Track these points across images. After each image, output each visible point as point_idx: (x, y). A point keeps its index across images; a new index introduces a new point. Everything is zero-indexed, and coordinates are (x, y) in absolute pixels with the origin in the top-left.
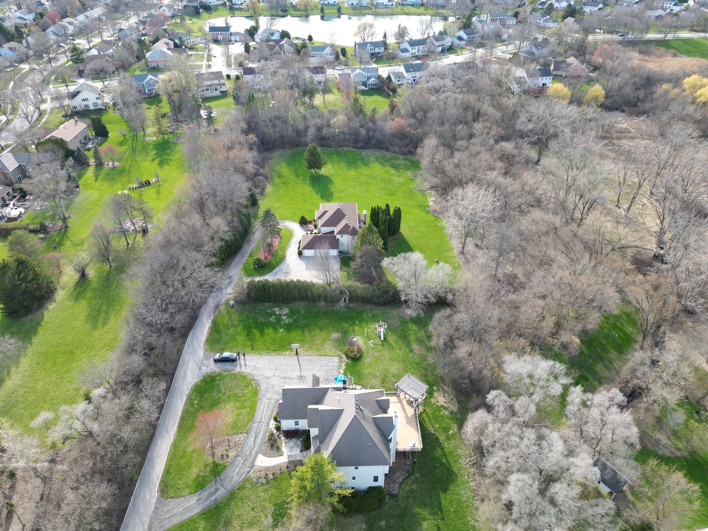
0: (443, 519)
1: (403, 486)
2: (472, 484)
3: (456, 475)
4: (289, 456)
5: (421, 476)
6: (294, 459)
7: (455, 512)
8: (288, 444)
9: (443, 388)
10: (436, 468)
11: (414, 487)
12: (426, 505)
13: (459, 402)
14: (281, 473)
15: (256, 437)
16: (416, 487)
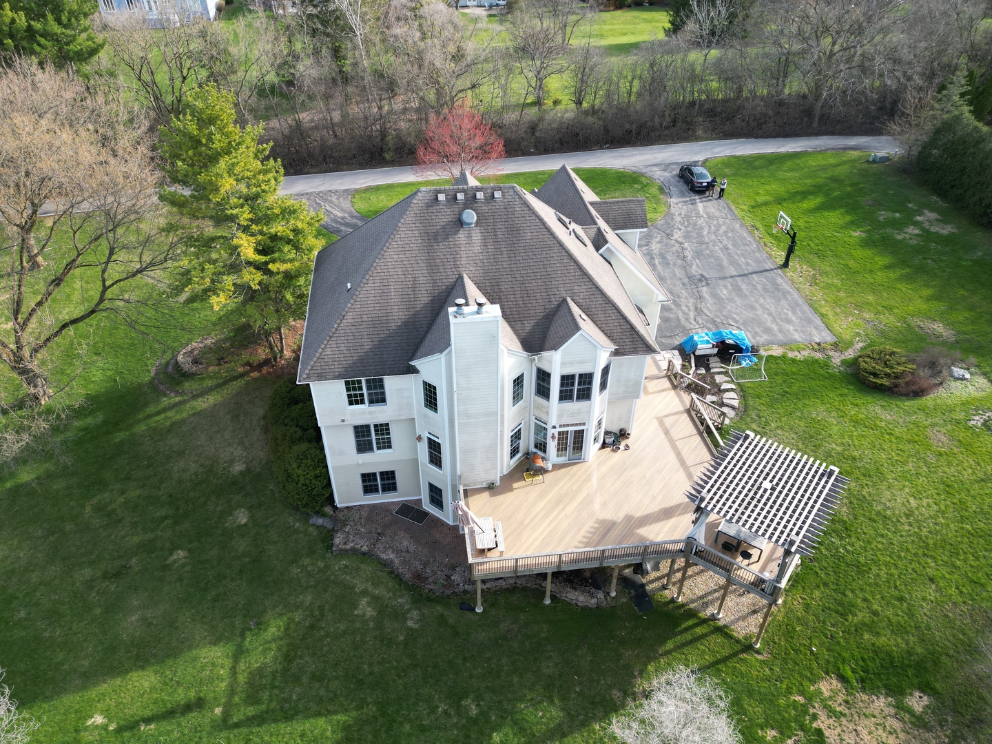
0: (225, 724)
1: (368, 569)
5: (412, 635)
10: (456, 698)
11: (365, 609)
12: (288, 657)
16: (363, 616)
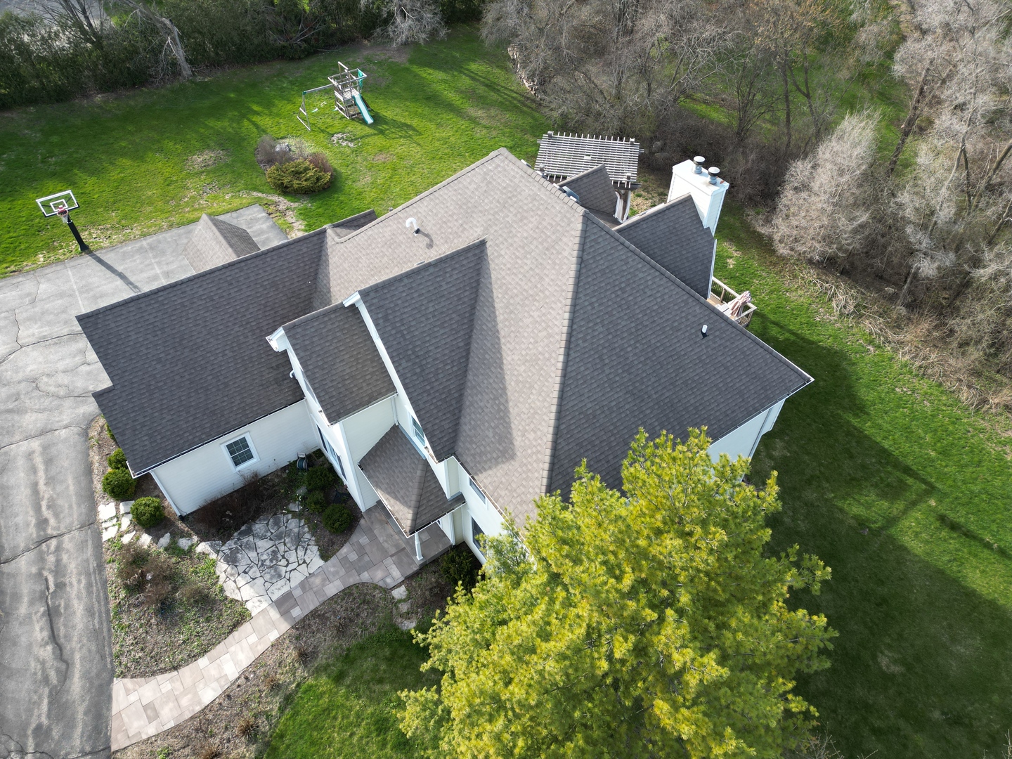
4: (283, 604)
6: (312, 604)
7: (944, 453)
8: (244, 559)
14: (288, 699)
15: (51, 615)
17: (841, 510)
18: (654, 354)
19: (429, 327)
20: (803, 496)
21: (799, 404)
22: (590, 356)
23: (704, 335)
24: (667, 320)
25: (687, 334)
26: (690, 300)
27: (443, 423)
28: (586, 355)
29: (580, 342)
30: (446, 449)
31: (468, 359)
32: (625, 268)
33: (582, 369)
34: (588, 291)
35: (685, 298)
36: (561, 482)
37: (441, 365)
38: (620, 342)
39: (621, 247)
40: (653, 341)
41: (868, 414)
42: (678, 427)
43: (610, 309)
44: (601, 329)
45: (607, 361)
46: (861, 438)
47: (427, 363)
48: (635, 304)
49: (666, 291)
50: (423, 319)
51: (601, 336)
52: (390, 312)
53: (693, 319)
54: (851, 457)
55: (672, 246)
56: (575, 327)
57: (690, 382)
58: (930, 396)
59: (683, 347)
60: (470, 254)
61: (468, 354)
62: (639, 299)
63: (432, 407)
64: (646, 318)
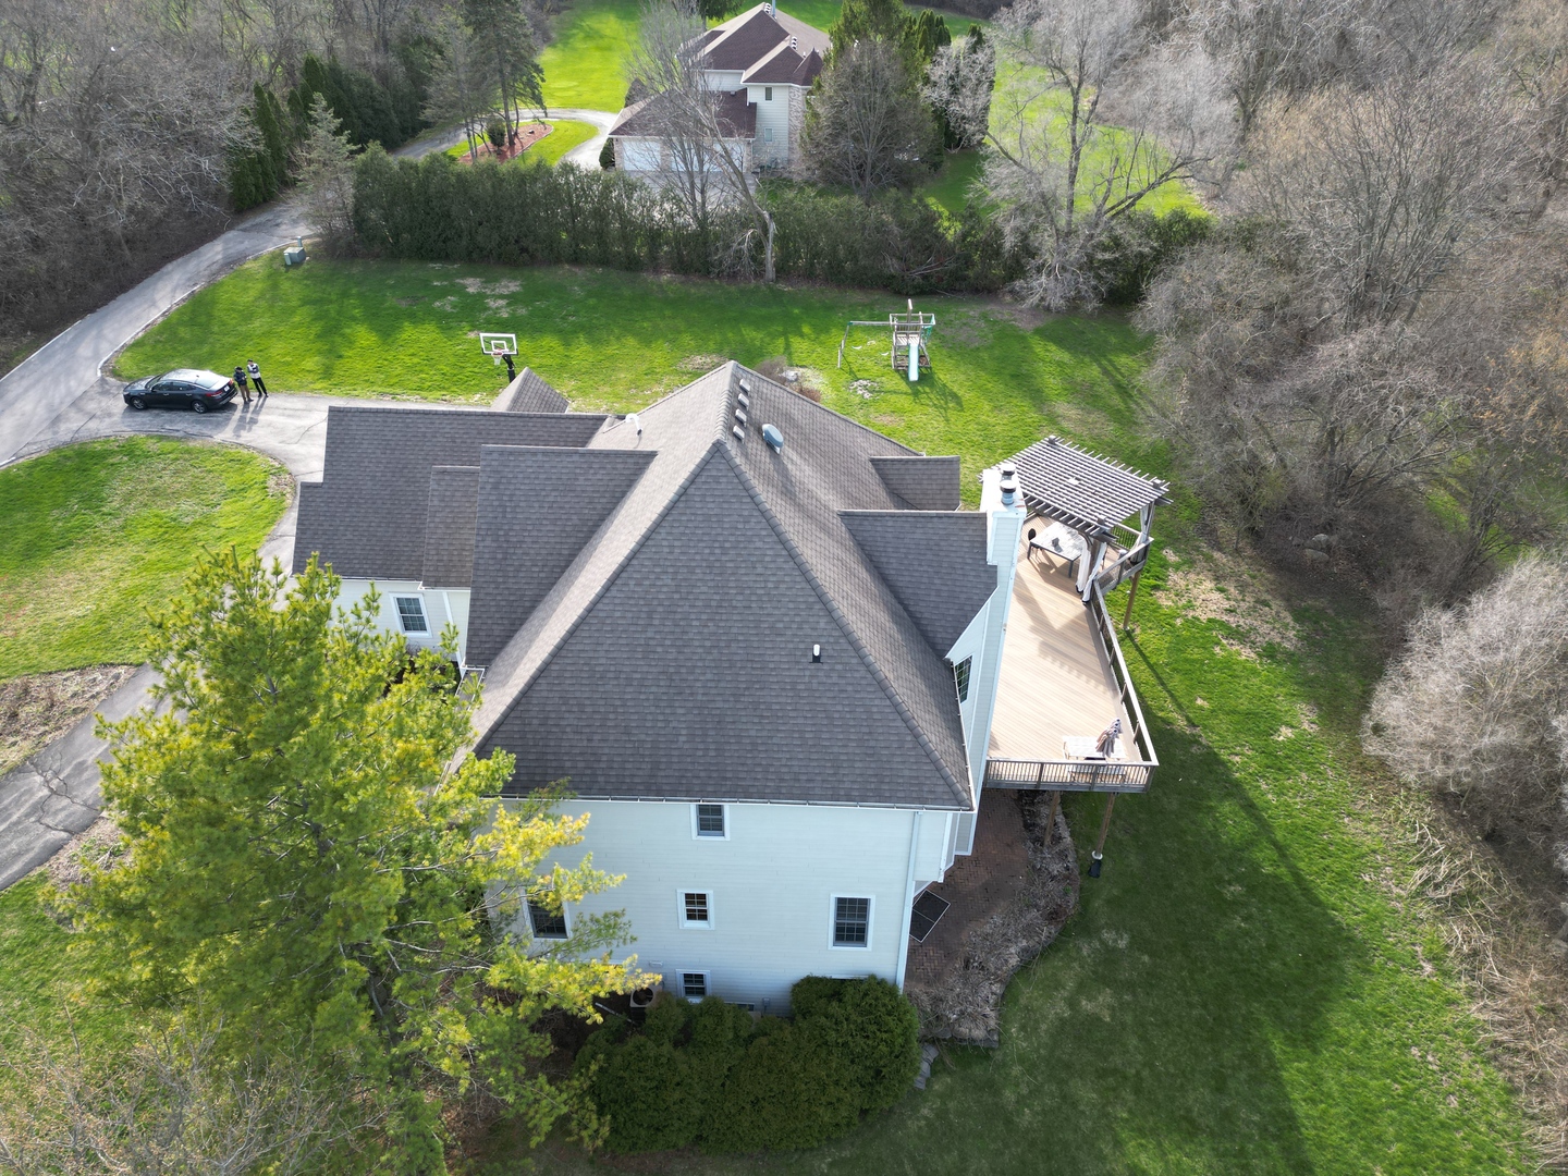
1: (1027, 994)
2: (1474, 1011)
3: (1360, 951)
5: (1139, 943)
9: (1209, 559)
11: (1099, 1004)
12: (1188, 1128)
13: (1299, 616)
16: (1112, 1008)
17: (1118, 1144)
18: (728, 647)
19: (538, 516)
20: (1071, 1083)
21: (1203, 970)
22: (636, 605)
23: (816, 659)
24: (768, 615)
25: (791, 646)
26: (817, 607)
27: (495, 627)
28: (632, 602)
29: (632, 582)
30: (482, 657)
31: (563, 572)
32: (741, 526)
33: (618, 614)
34: (675, 531)
35: (811, 599)
36: (516, 729)
37: (529, 563)
38: (686, 609)
39: (749, 500)
40: (734, 630)
41: (1315, 1051)
42: (712, 753)
43: (693, 564)
44: (669, 582)
45: (656, 622)
46: (1265, 1073)
47: (514, 554)
48: (733, 574)
49: (787, 579)
50: (536, 505)
51: (665, 589)
52: (504, 481)
53: (809, 632)
54: (1220, 1089)
55: (920, 565)
56: (634, 562)
57: (762, 707)
58: (1472, 1095)
59: (776, 658)
60: (630, 460)
61: (567, 566)
62: (743, 571)
63: (493, 603)
64: (740, 597)
